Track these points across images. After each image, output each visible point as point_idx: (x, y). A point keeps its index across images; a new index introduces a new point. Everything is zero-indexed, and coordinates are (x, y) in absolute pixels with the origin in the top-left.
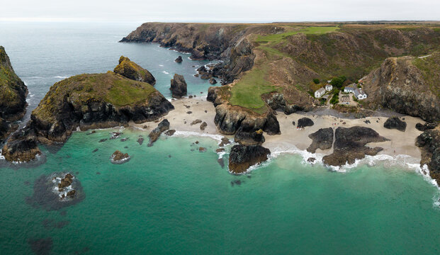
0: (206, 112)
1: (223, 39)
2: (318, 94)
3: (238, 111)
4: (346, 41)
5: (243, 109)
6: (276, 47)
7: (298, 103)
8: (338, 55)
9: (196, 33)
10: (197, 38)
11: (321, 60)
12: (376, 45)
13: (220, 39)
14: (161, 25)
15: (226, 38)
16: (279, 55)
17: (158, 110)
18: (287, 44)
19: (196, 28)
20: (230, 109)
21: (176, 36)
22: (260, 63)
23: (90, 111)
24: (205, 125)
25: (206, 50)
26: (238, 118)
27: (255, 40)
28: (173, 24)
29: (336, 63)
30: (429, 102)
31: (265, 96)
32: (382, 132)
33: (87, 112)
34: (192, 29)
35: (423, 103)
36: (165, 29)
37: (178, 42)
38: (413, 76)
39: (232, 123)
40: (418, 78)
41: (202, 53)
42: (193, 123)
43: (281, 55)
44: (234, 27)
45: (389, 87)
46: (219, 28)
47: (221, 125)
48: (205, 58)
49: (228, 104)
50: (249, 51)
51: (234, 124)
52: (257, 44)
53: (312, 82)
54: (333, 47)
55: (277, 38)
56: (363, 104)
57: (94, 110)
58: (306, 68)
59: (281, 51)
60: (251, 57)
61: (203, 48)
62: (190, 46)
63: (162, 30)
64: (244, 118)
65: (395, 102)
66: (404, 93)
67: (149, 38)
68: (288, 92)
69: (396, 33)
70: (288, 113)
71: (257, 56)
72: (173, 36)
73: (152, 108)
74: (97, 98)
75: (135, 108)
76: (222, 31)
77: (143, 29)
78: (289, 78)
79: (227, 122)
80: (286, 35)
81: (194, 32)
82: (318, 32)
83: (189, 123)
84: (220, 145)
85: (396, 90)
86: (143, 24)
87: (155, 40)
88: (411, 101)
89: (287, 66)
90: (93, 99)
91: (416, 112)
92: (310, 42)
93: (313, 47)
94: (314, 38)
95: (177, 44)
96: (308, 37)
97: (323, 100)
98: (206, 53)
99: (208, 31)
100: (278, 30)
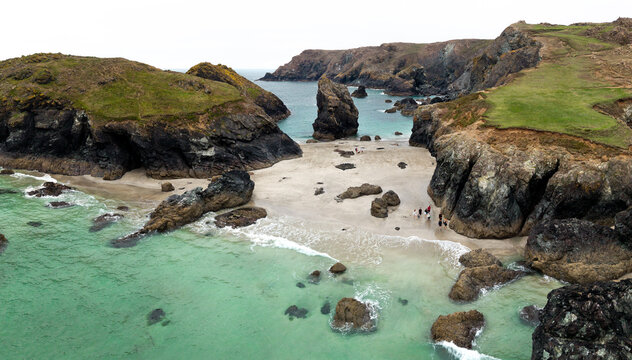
0: (402, 165)
1: (452, 62)
3: (523, 146)
5: (544, 137)
9: (398, 56)
10: (403, 64)
13: (446, 63)
14: (337, 52)
15: (458, 61)
17: (239, 150)
19: (400, 48)
20: (491, 141)
21: (362, 64)
22: (556, 55)
23: (28, 125)
24: (392, 201)
25: (417, 78)
26: (529, 167)
27: (531, 28)
33: (18, 126)
34: (392, 49)
36: (344, 57)
37: (363, 72)
39: (504, 190)
41: (409, 83)
42: (349, 195)
46: (443, 47)
47: (455, 203)
49: (485, 127)
51: (513, 190)
57: (39, 125)
61: (412, 74)
62: (385, 77)
63: (338, 61)
64: (557, 167)
67: (314, 74)
71: (546, 44)
72: (355, 65)
73: (220, 141)
74: (55, 98)
75: (150, 129)
76: (450, 49)
77: (303, 59)
79: (484, 183)
81: (396, 54)
83: (331, 194)
84: (456, 296)
86: (305, 52)
90: (47, 98)
95: (362, 76)
98: (418, 83)
99: (422, 52)
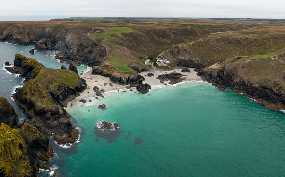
2: (146, 63)
3: (124, 74)
6: (112, 42)
7: (142, 68)
10: (29, 34)
12: (156, 38)
13: (46, 35)
16: (117, 46)
18: (118, 40)
20: (121, 74)
24: (111, 84)
26: (126, 77)
27: (96, 38)
30: (198, 61)
31: (129, 67)
32: (183, 73)
34: (23, 28)
35: (195, 62)
38: (189, 52)
40: (191, 52)
41: (44, 46)
42: (105, 85)
45: (180, 57)
46: (44, 28)
47: (120, 82)
48: (47, 49)
49: (118, 72)
50: (94, 45)
56: (169, 65)
57: (62, 92)
59: (116, 44)
64: (129, 76)
65: (183, 63)
66: (187, 59)
68: (136, 64)
69: (165, 31)
70: (140, 72)
76: (47, 30)
81: (25, 30)
83: (103, 85)
85: (183, 58)
88: (190, 62)
90: (60, 85)
91: (192, 66)
97: (149, 66)
100: (96, 30)
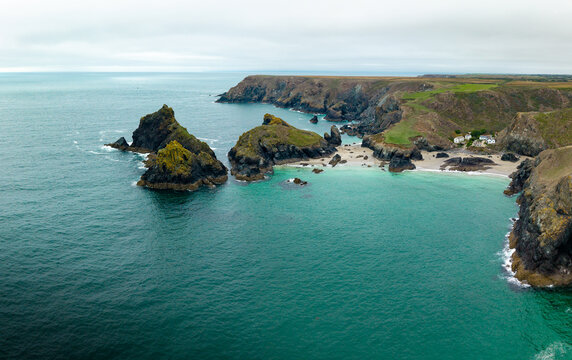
0: (364, 151)
1: (361, 97)
2: (457, 140)
3: (391, 147)
4: (496, 99)
5: (395, 145)
6: (423, 104)
7: (438, 144)
8: (484, 112)
9: (325, 90)
10: (328, 96)
11: (466, 116)
12: (530, 104)
13: (356, 97)
14: (270, 79)
15: (364, 96)
16: (425, 110)
17: (327, 151)
18: (434, 101)
19: (325, 84)
21: (299, 94)
22: (407, 117)
24: (366, 157)
25: (343, 110)
26: (392, 150)
27: (402, 97)
28: (289, 78)
29: (481, 119)
30: (538, 144)
31: (412, 139)
32: (497, 161)
34: (320, 85)
35: (534, 145)
36: (278, 84)
37: (303, 101)
40: (533, 128)
41: (339, 113)
42: (357, 157)
43: (427, 110)
44: (373, 83)
45: (512, 134)
46: (355, 85)
47: (379, 156)
48: (343, 119)
49: (384, 143)
50: (397, 108)
51: (389, 154)
52: (404, 101)
53: (454, 132)
54: (481, 105)
55: (425, 95)
56: (491, 146)
57: (281, 151)
58: (450, 121)
59: (428, 107)
60: (399, 113)
61: (340, 108)
62: (320, 105)
63: (275, 87)
64: (397, 151)
66: (521, 138)
67: (256, 96)
68: (431, 137)
70: (430, 151)
71: (404, 111)
72: (292, 94)
76: (359, 88)
77: (246, 85)
78: (433, 127)
79: (384, 153)
80: (434, 92)
81: (323, 89)
82: (468, 89)
83: (354, 157)
85: (516, 136)
86: (247, 79)
87: (265, 98)
88: (526, 144)
89: (432, 119)
90: (280, 142)
92: (456, 99)
93: (459, 105)
94: (463, 95)
95: (303, 104)
96: (456, 95)
97: (461, 145)
98: (343, 113)
99: (341, 88)
100: (427, 87)
